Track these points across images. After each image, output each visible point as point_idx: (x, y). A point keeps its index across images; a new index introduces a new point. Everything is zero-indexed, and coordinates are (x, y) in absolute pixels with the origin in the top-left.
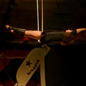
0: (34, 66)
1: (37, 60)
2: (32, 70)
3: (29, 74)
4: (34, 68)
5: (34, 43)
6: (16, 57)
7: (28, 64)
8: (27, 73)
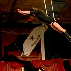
0: (37, 40)
1: (39, 36)
2: (35, 43)
3: (32, 46)
4: (36, 41)
5: (36, 23)
6: (22, 33)
7: (32, 38)
8: (31, 45)
